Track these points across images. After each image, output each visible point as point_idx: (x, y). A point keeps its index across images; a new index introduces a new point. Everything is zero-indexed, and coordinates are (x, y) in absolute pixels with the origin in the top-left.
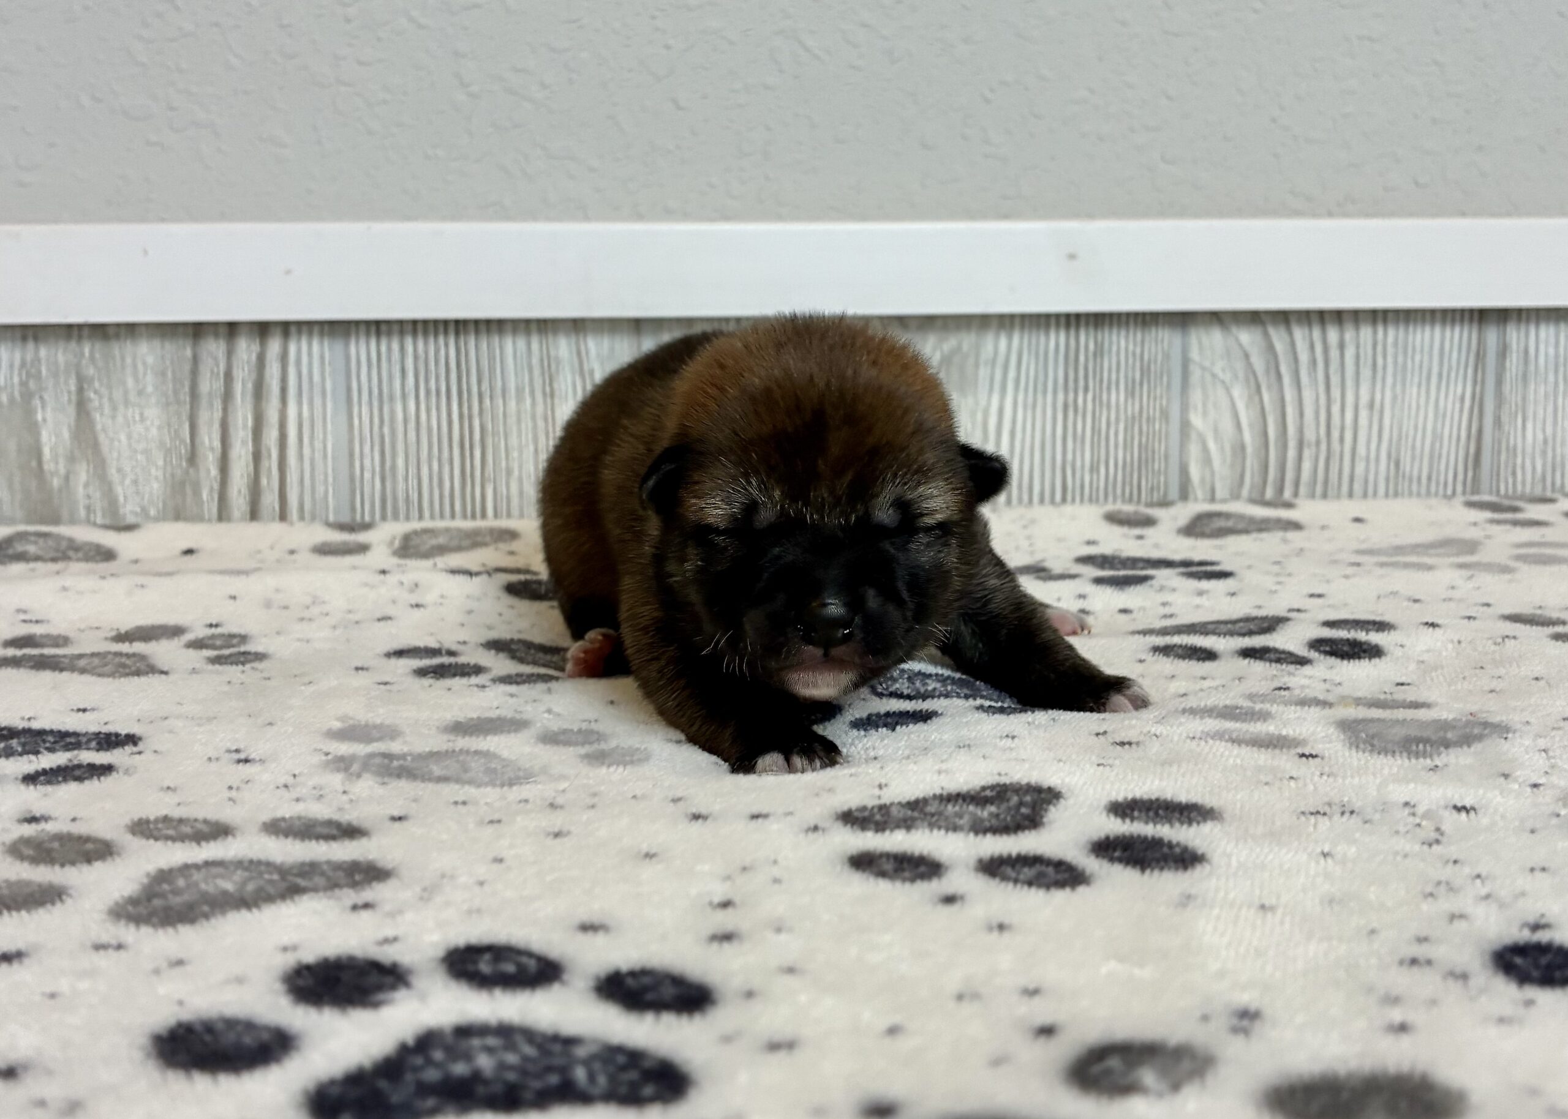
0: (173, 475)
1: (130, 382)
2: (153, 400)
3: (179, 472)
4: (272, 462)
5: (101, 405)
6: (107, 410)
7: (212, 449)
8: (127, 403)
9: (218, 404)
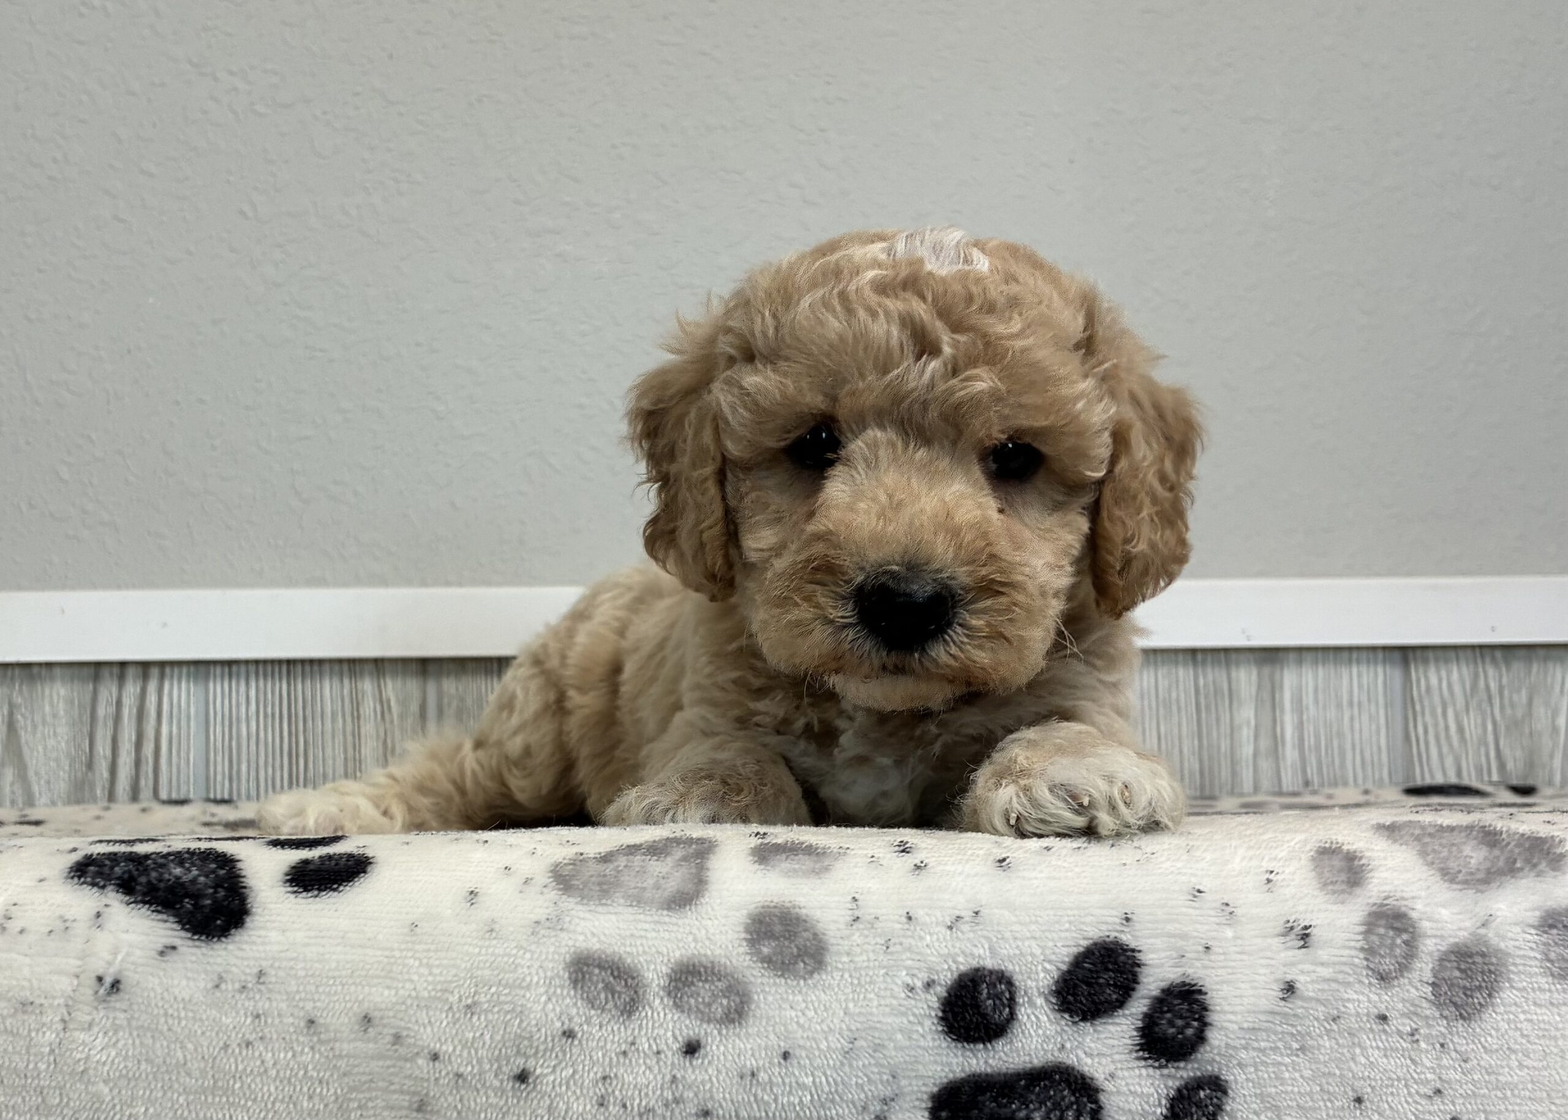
0: (75, 777)
1: (47, 708)
2: (64, 721)
3: (79, 775)
4: (148, 768)
5: (25, 724)
6: (29, 729)
7: (105, 757)
8: (44, 722)
9: (110, 723)
